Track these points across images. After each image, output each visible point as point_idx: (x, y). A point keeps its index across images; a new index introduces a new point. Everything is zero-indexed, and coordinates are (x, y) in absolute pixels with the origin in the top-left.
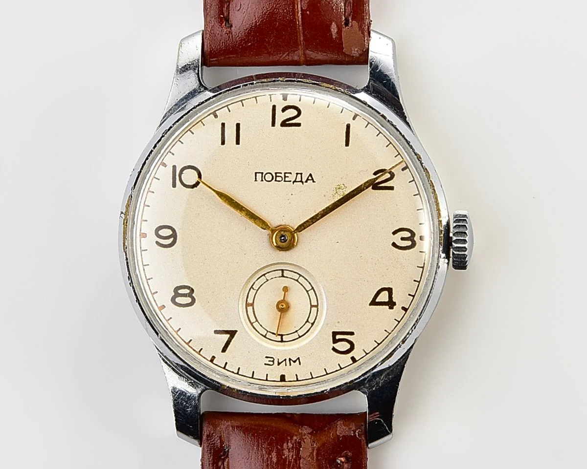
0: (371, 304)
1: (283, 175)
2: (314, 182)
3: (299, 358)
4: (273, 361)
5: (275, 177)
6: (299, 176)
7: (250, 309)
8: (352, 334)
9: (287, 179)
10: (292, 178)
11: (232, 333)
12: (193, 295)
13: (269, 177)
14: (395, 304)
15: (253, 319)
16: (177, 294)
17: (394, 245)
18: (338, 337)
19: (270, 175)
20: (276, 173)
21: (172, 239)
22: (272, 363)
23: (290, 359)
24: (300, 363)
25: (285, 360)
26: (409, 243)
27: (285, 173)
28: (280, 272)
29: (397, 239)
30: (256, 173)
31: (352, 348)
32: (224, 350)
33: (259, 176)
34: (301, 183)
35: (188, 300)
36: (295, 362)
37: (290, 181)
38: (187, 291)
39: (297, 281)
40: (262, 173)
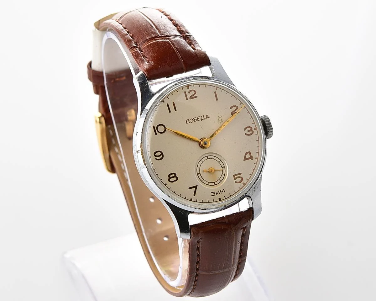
0: (244, 160)
1: (196, 118)
2: (209, 118)
3: (224, 190)
4: (214, 194)
5: (194, 120)
6: (203, 117)
7: (199, 175)
8: (241, 174)
9: (199, 120)
10: (200, 118)
11: (196, 187)
12: (177, 176)
13: (191, 121)
14: (253, 157)
15: (202, 179)
16: (170, 178)
17: (246, 134)
18: (236, 177)
19: (192, 120)
20: (194, 118)
21: (161, 156)
22: (214, 195)
23: (221, 191)
24: (225, 192)
25: (219, 192)
26: (251, 132)
27: (197, 117)
28: (206, 157)
29: (246, 132)
30: (186, 120)
31: (242, 179)
32: (194, 195)
33: (187, 121)
34: (204, 120)
35: (175, 179)
36: (222, 191)
37: (200, 120)
38: (173, 175)
39: (214, 159)
40: (189, 120)
